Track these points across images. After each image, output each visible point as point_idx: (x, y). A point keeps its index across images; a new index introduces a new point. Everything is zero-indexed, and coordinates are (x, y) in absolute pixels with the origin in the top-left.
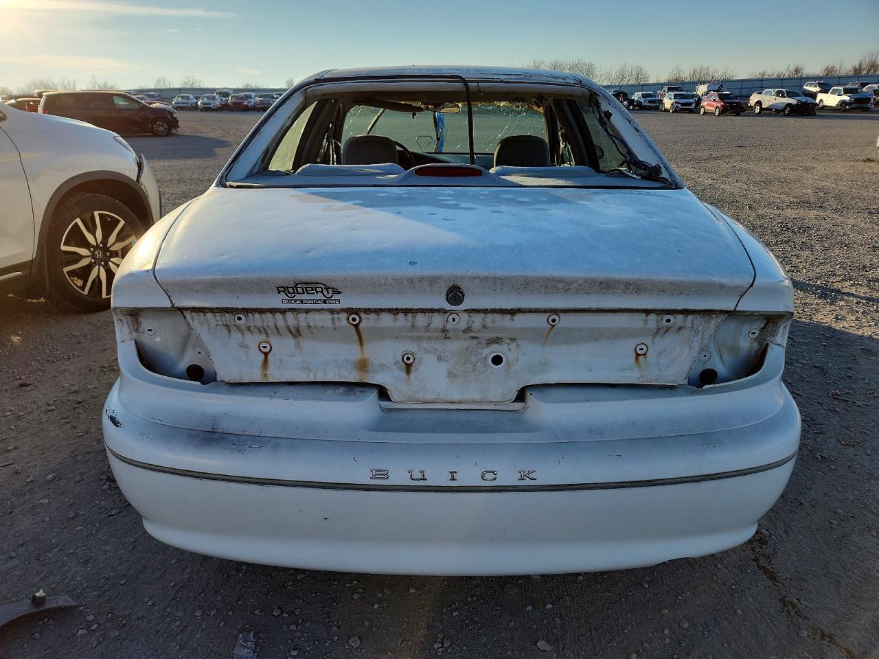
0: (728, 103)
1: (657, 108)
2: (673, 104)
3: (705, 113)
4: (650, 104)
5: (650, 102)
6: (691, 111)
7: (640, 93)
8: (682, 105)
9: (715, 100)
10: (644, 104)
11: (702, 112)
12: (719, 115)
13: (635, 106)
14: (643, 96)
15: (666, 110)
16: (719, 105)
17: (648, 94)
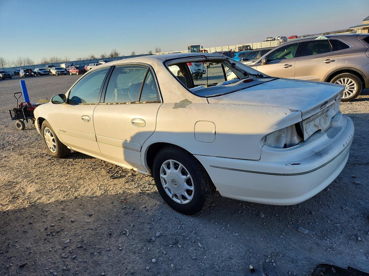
0: (81, 70)
1: (48, 74)
2: (56, 72)
3: (72, 74)
4: (45, 73)
5: (44, 72)
6: (65, 74)
7: (38, 69)
8: (61, 72)
9: (74, 69)
10: (41, 73)
11: (71, 74)
12: (79, 74)
13: (38, 74)
14: (40, 70)
15: (54, 75)
16: (77, 71)
17: (42, 69)
